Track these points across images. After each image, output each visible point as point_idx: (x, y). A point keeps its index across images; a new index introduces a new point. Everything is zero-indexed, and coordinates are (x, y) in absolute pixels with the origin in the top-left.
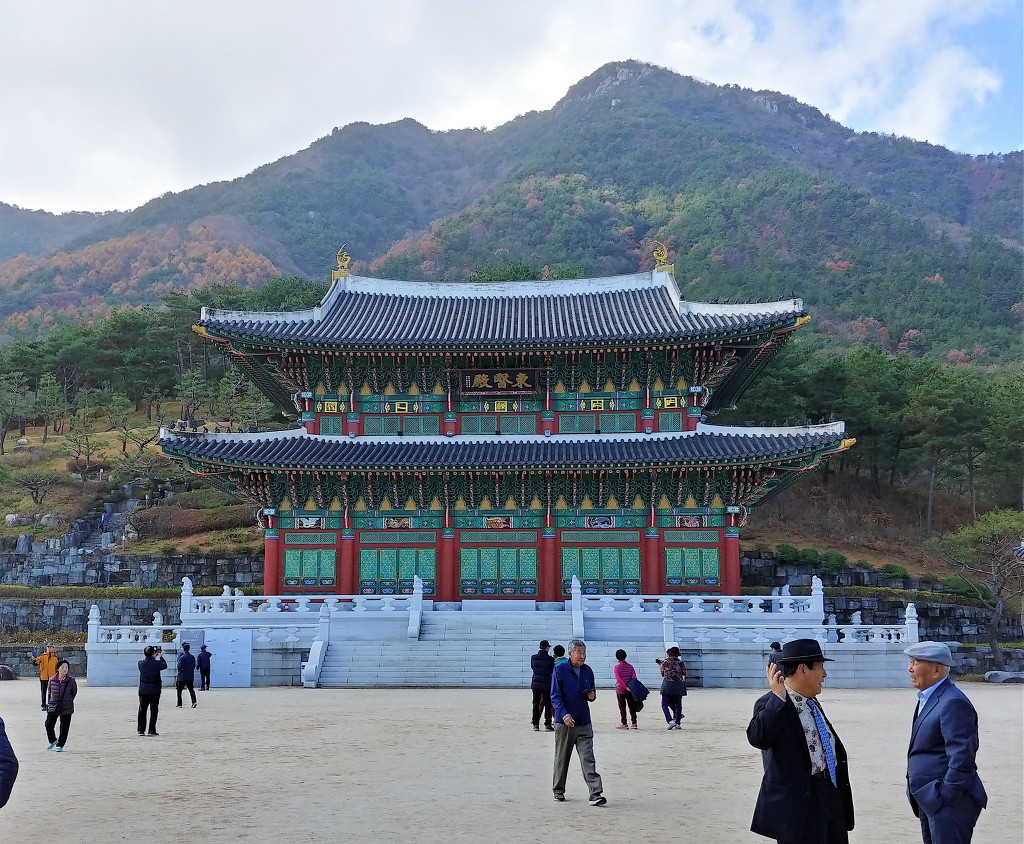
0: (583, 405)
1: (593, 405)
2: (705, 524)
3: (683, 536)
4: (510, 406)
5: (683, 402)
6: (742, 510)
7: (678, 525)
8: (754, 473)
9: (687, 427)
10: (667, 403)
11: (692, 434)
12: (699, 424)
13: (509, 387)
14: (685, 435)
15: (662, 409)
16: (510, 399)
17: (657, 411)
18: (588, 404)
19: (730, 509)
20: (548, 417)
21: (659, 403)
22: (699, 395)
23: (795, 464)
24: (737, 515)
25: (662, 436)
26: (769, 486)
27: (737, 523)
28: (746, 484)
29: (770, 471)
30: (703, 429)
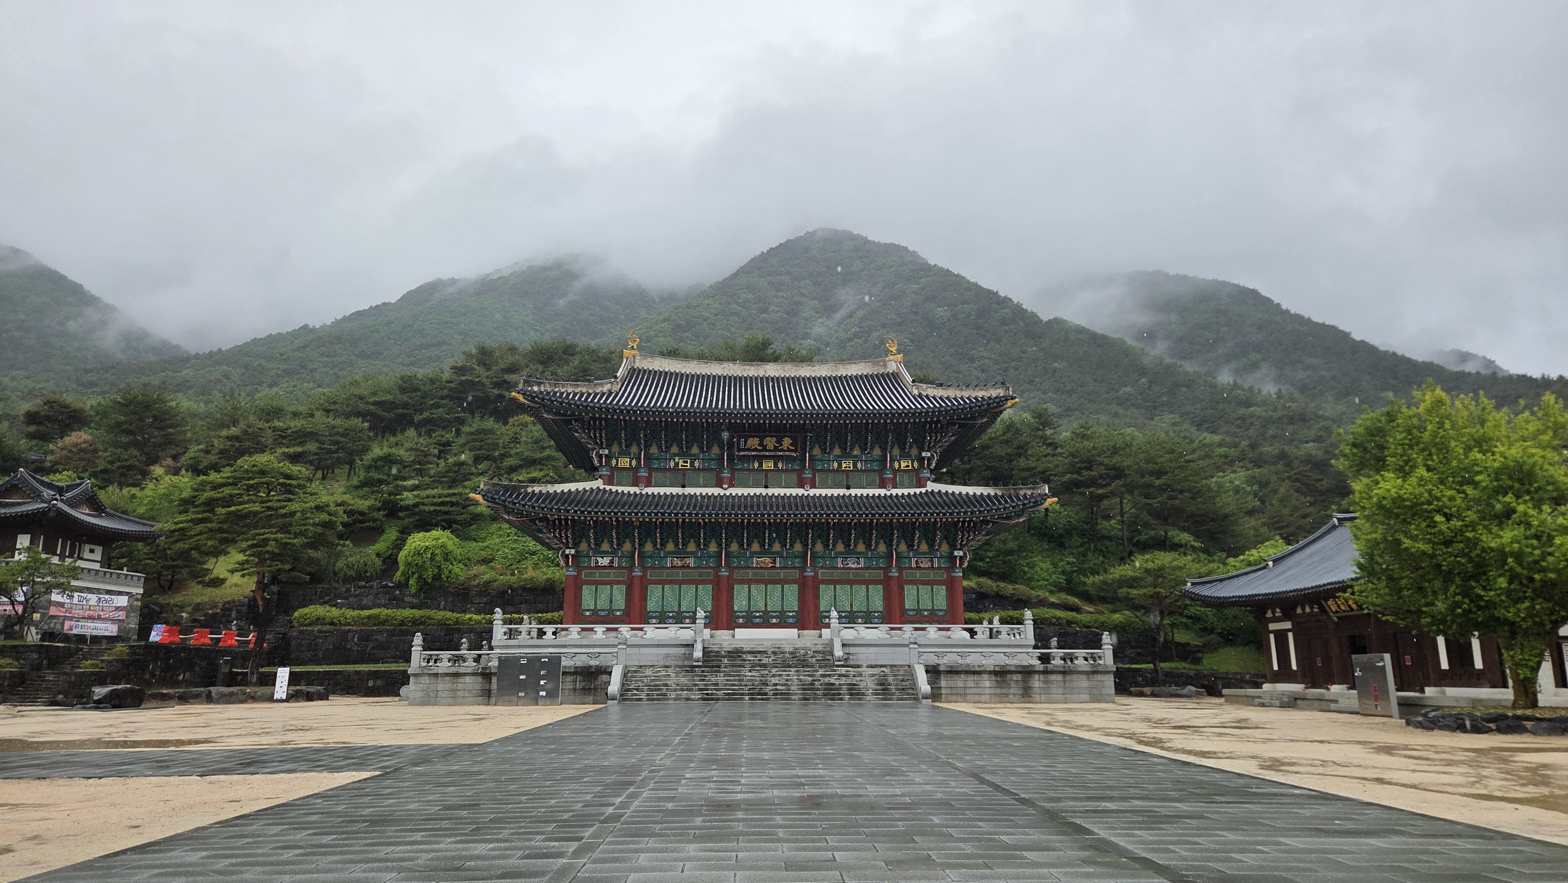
0: (836, 465)
1: (844, 465)
2: (936, 565)
3: (918, 575)
4: (776, 465)
5: (916, 465)
6: (965, 554)
7: (914, 565)
8: (975, 524)
9: (921, 484)
10: (903, 465)
11: (923, 490)
12: (929, 482)
13: (776, 449)
14: (918, 491)
16: (776, 459)
17: (895, 472)
18: (840, 465)
19: (956, 553)
20: (808, 475)
21: (896, 465)
22: (929, 459)
23: (1009, 518)
24: (961, 558)
25: (899, 492)
26: (987, 534)
27: (961, 564)
28: (968, 533)
29: (987, 522)
30: (931, 486)
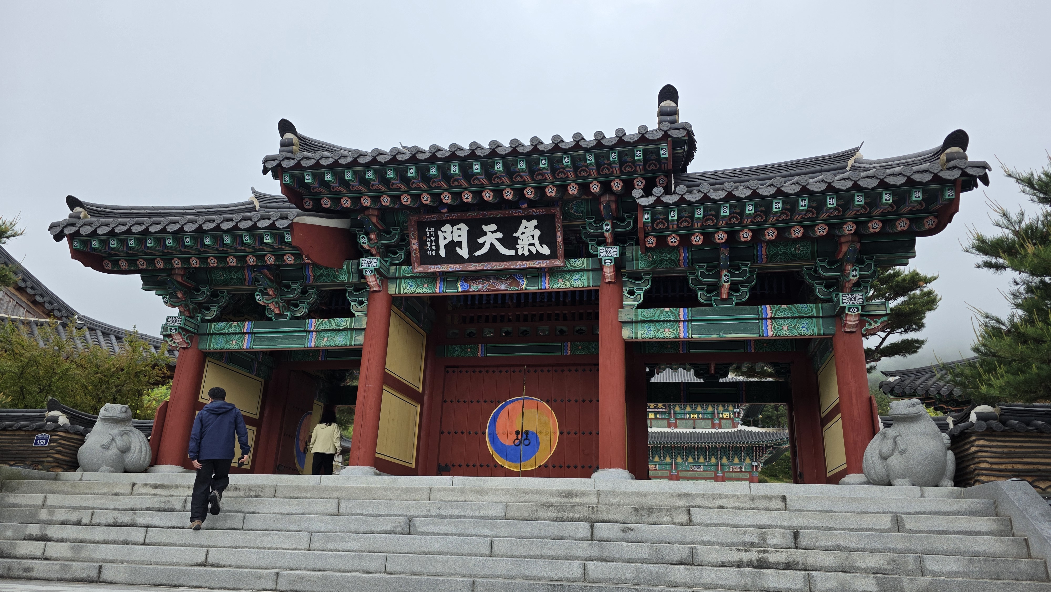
0: (688, 416)
1: (692, 416)
2: (743, 470)
3: (733, 475)
4: (656, 416)
5: (732, 416)
6: (758, 464)
7: (731, 470)
8: (763, 448)
9: (734, 426)
10: (725, 416)
11: (736, 430)
12: (739, 426)
14: (733, 430)
15: (723, 419)
17: (720, 420)
18: (690, 416)
19: (753, 464)
20: (672, 421)
21: (721, 416)
22: (739, 413)
23: (780, 445)
24: (756, 466)
25: (723, 430)
26: (769, 454)
27: (757, 469)
28: (759, 453)
29: (770, 447)
30: (741, 428)
